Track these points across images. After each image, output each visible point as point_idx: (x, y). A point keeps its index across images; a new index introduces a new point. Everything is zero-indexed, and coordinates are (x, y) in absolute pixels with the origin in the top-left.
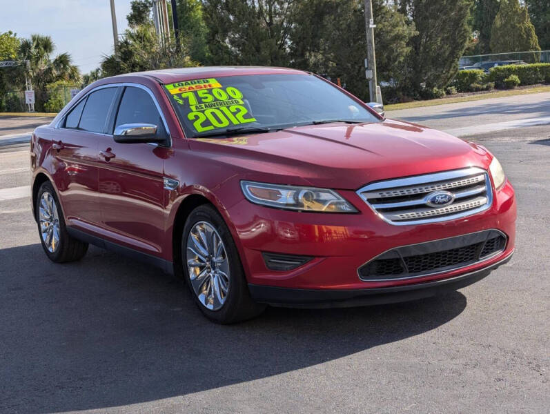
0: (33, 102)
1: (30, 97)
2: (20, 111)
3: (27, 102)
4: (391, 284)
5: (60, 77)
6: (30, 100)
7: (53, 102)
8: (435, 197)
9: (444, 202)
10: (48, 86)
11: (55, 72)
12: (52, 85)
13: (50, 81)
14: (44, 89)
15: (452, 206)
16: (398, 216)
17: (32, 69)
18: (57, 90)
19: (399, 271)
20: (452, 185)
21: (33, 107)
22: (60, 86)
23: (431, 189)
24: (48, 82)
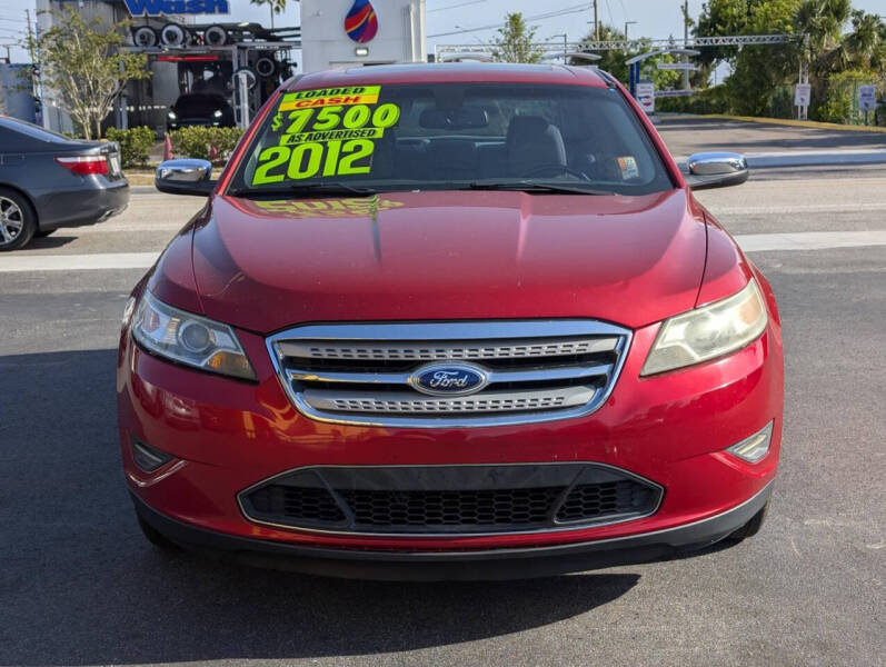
0: (807, 102)
1: (802, 94)
2: (787, 118)
3: (797, 102)
4: (310, 539)
5: (855, 64)
6: (802, 100)
7: (834, 104)
8: (430, 375)
9: (454, 388)
10: (831, 78)
11: (848, 57)
12: (838, 76)
13: (839, 70)
14: (826, 84)
15: (477, 399)
16: (332, 402)
17: (811, 49)
18: (844, 84)
19: (332, 515)
20: (498, 352)
21: (806, 111)
22: (850, 78)
23: (433, 355)
24: (834, 72)
